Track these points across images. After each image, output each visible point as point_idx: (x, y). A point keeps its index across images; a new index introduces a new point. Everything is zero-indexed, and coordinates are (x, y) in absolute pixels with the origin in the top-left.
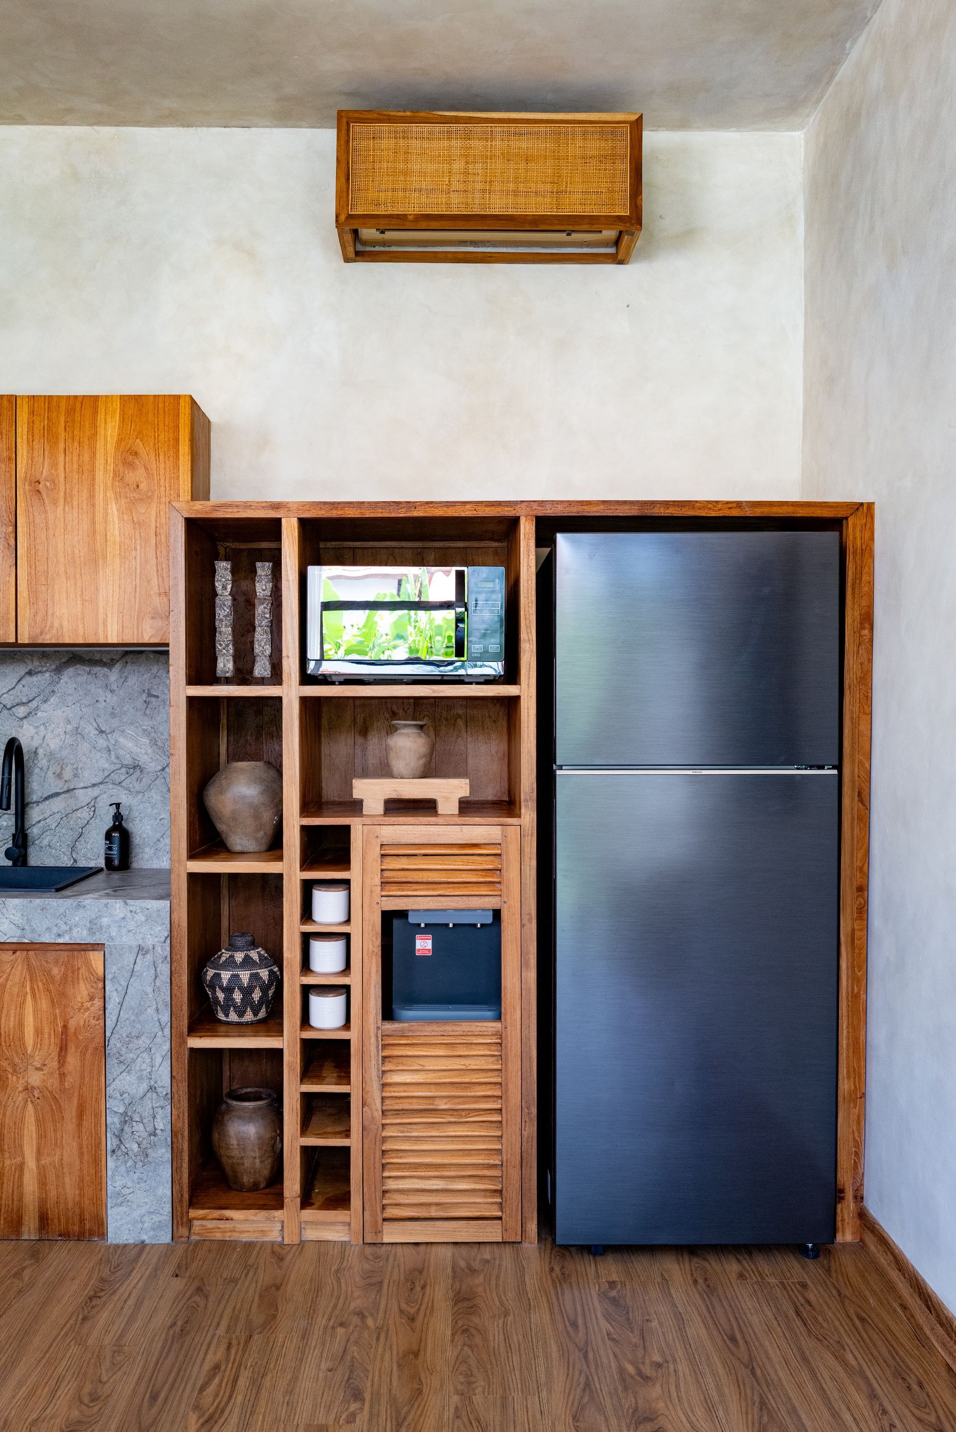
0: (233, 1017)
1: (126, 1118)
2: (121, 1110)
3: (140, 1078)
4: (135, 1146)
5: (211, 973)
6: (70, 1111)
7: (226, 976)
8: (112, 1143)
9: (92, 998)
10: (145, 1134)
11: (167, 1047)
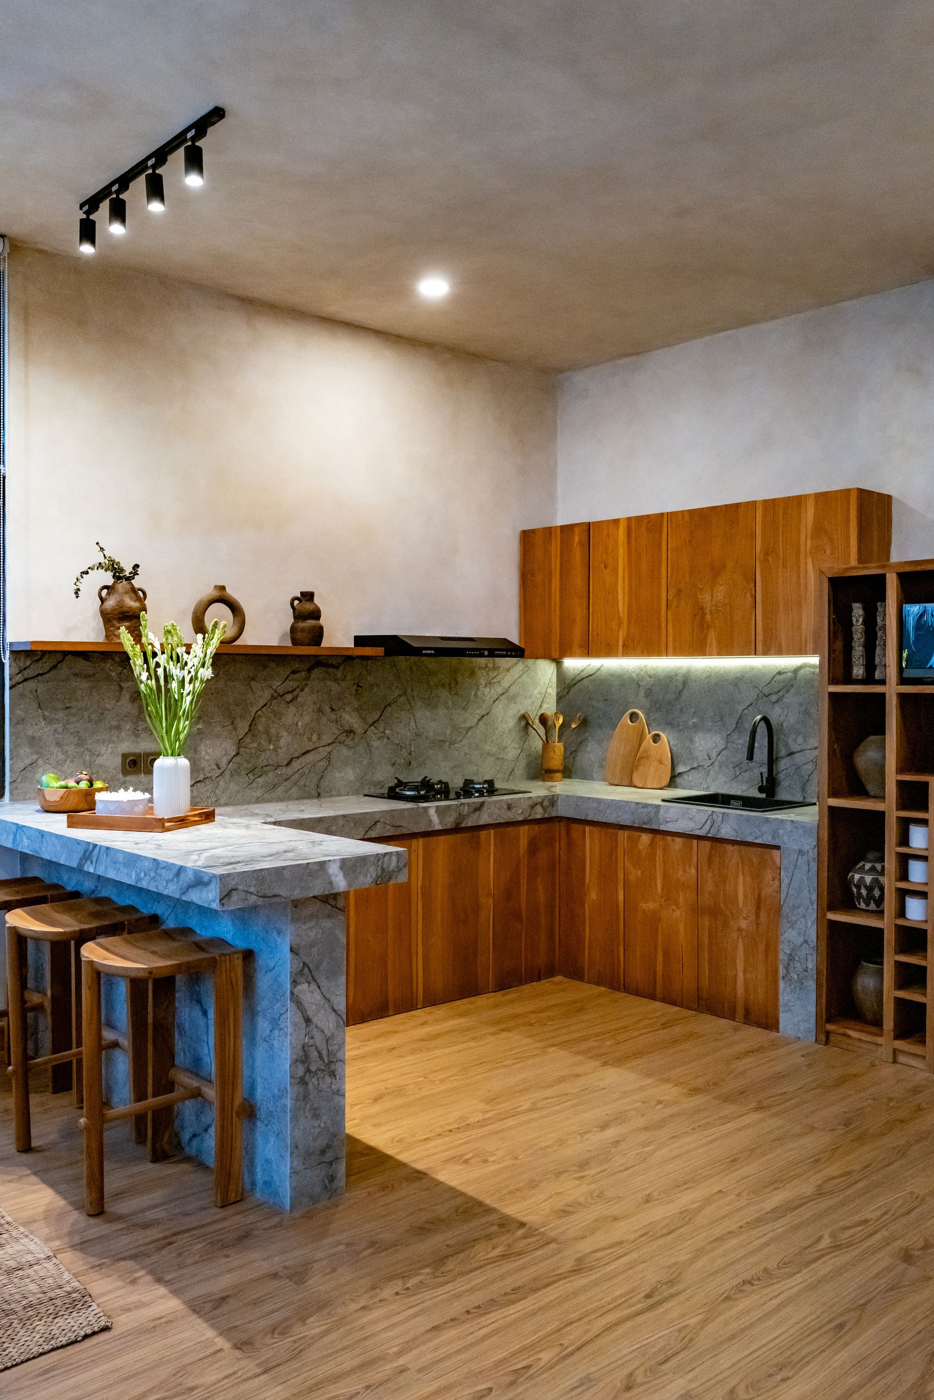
0: (863, 906)
1: (791, 958)
2: (788, 952)
3: (799, 934)
4: (796, 977)
5: (850, 875)
6: (761, 948)
7: (857, 877)
8: (781, 971)
9: (774, 879)
10: (801, 970)
11: (815, 916)
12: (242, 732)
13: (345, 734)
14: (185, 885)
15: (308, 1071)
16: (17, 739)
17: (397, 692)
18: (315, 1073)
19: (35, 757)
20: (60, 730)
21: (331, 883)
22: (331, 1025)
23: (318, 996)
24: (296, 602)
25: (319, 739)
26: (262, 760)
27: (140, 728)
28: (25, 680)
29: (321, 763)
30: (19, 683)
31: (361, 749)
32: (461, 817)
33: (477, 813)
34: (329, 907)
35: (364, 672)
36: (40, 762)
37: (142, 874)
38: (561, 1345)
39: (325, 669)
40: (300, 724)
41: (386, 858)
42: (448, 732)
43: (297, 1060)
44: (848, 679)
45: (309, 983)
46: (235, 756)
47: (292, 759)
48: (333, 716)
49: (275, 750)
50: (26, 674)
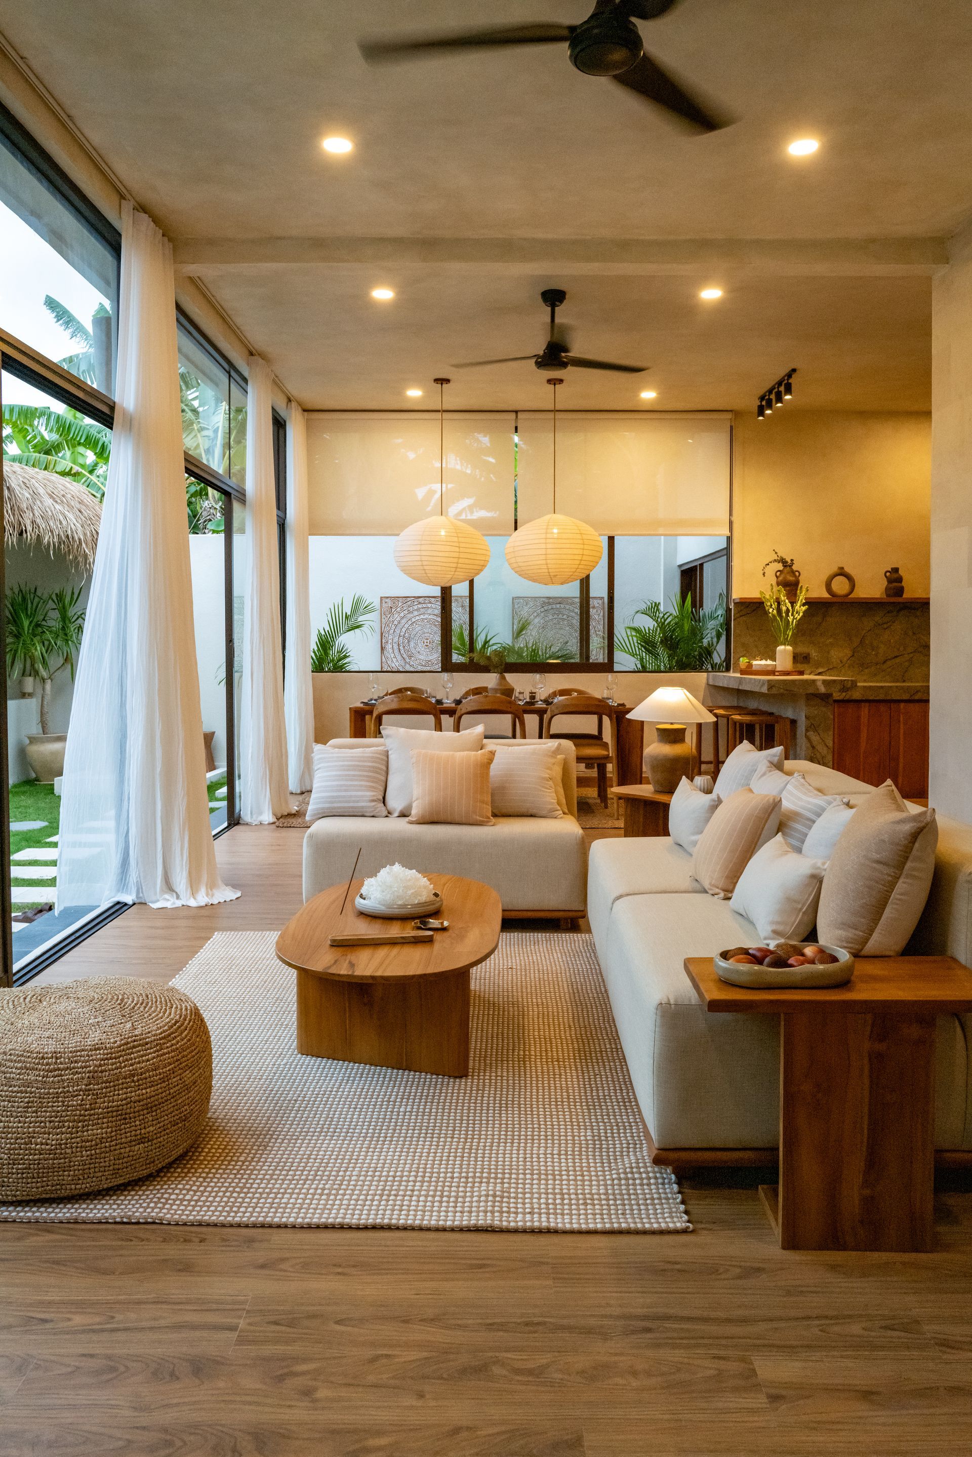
12: (855, 645)
13: (922, 648)
16: (736, 644)
21: (818, 689)
23: (818, 738)
24: (888, 574)
25: (905, 649)
28: (741, 616)
29: (906, 664)
30: (738, 618)
34: (820, 699)
40: (892, 640)
45: (814, 732)
46: (851, 657)
47: (887, 661)
48: (914, 637)
49: (876, 654)
50: (743, 613)
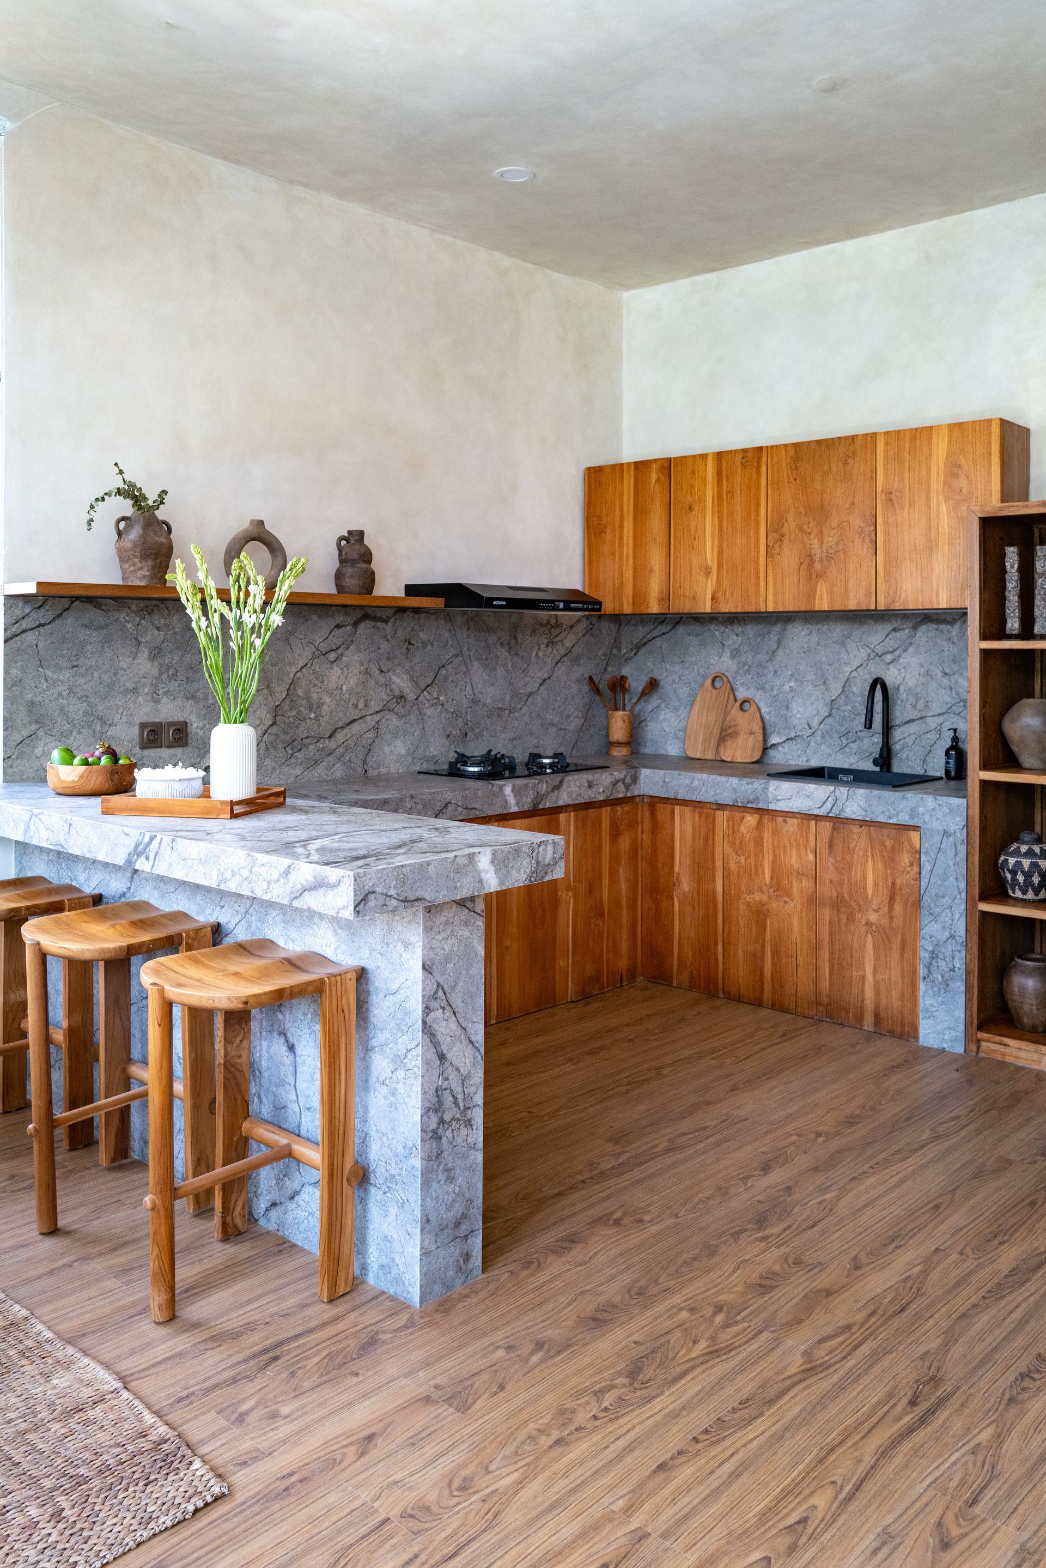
0: (1018, 894)
1: (934, 956)
2: (930, 949)
3: (944, 928)
4: (940, 977)
5: (1002, 858)
6: (896, 944)
7: (1012, 861)
8: (922, 971)
9: (912, 865)
10: (947, 970)
11: (963, 907)
12: (278, 698)
13: (394, 700)
14: (299, 887)
15: (442, 1121)
16: (12, 704)
17: (453, 651)
18: (450, 1123)
19: (34, 727)
20: (65, 694)
21: (481, 881)
22: (468, 1061)
23: (453, 1025)
24: (343, 543)
25: (366, 705)
26: (302, 731)
27: (160, 692)
28: (23, 632)
29: (368, 735)
30: (17, 636)
31: (413, 718)
32: (539, 797)
33: (556, 792)
34: (466, 911)
35: (417, 628)
36: (41, 733)
37: (229, 874)
38: (834, 1483)
39: (373, 624)
40: (345, 687)
41: (541, 849)
42: (507, 698)
43: (430, 1108)
44: (1002, 635)
45: (444, 1009)
46: (271, 725)
47: (336, 730)
48: (382, 679)
49: (316, 719)
50: (24, 624)
